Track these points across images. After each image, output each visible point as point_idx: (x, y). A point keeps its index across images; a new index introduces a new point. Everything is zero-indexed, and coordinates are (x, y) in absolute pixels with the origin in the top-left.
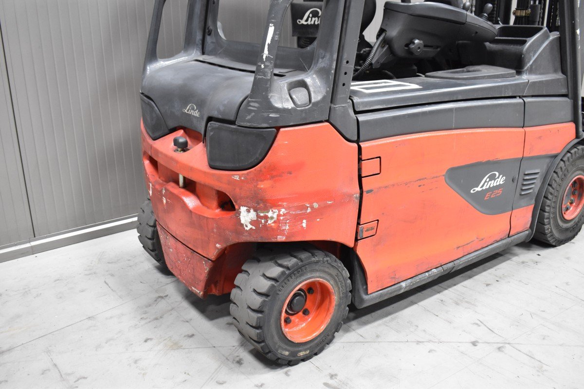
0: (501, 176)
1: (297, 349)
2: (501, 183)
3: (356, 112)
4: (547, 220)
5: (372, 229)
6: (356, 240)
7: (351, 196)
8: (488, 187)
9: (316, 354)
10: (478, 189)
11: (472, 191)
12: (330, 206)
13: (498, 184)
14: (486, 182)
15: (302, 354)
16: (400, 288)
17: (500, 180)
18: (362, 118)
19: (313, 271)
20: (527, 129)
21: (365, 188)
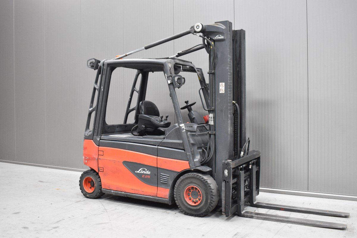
0: (148, 171)
1: (87, 194)
2: (149, 173)
3: (100, 139)
4: (176, 199)
5: (102, 169)
6: (99, 171)
7: (95, 158)
8: (142, 173)
9: (91, 198)
10: (138, 172)
11: (135, 172)
12: (90, 159)
13: (147, 173)
14: (141, 170)
15: (88, 196)
16: (112, 192)
17: (148, 172)
18: (101, 141)
19: (90, 175)
20: (158, 157)
21: (99, 158)
